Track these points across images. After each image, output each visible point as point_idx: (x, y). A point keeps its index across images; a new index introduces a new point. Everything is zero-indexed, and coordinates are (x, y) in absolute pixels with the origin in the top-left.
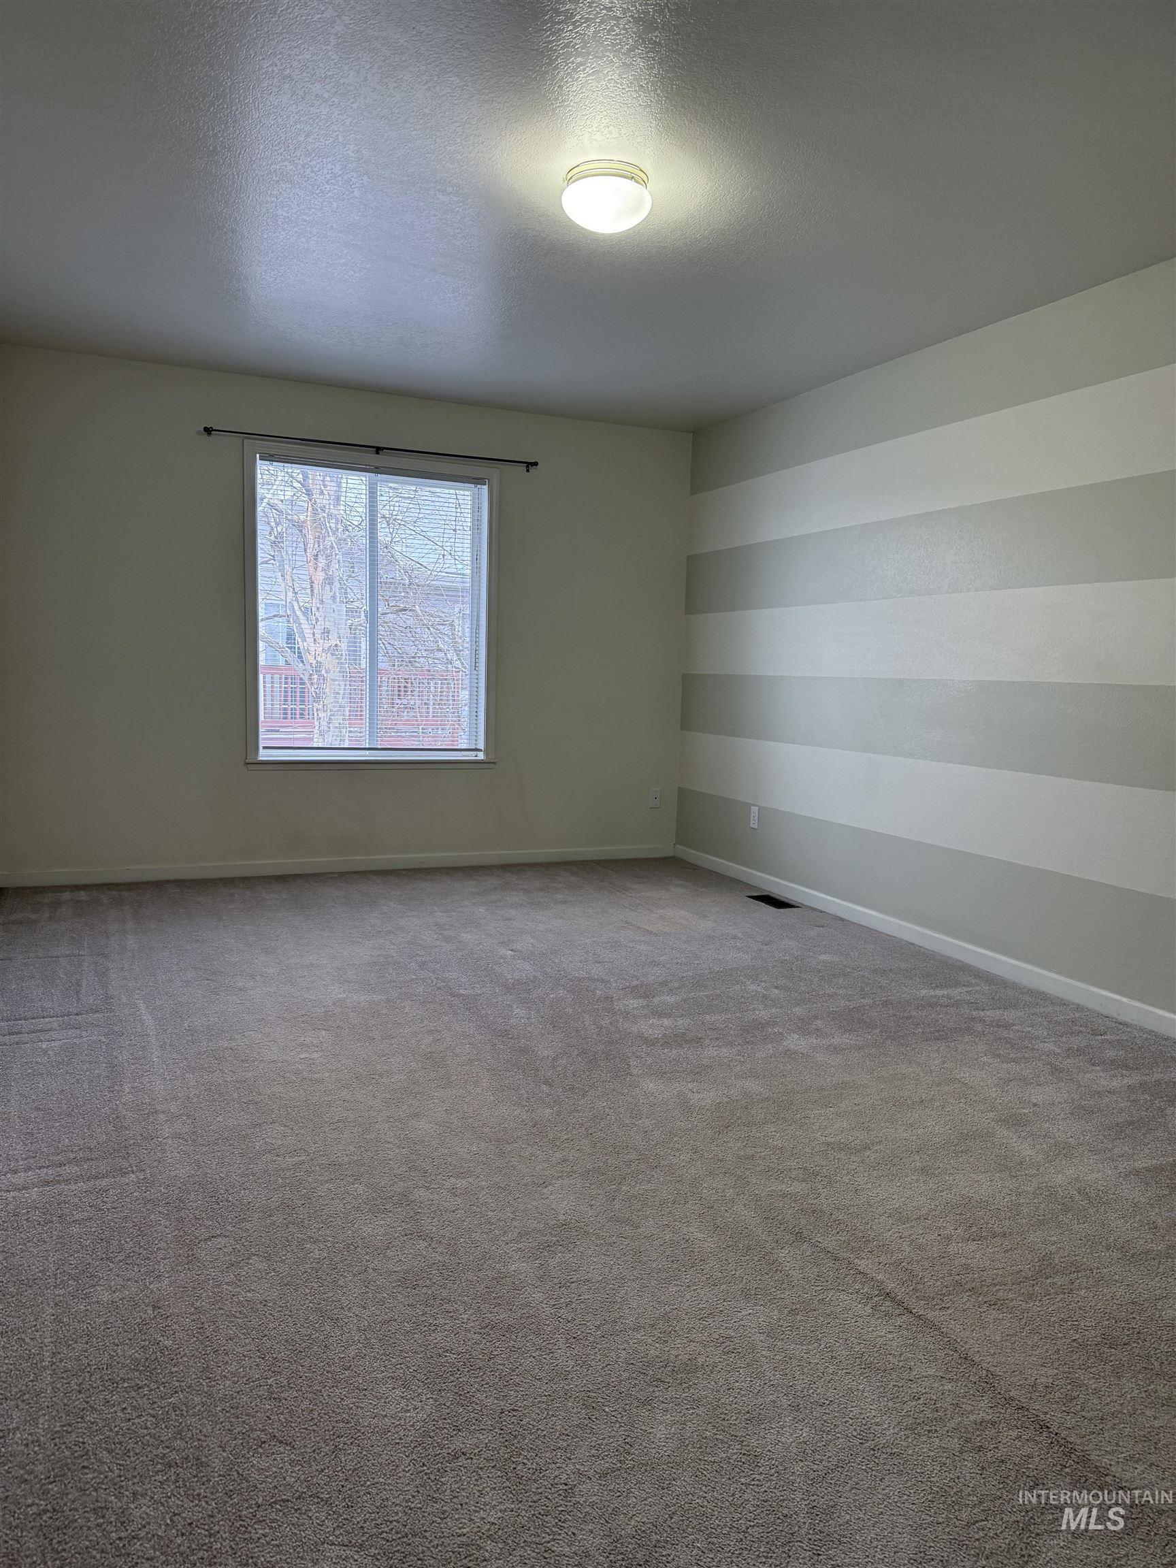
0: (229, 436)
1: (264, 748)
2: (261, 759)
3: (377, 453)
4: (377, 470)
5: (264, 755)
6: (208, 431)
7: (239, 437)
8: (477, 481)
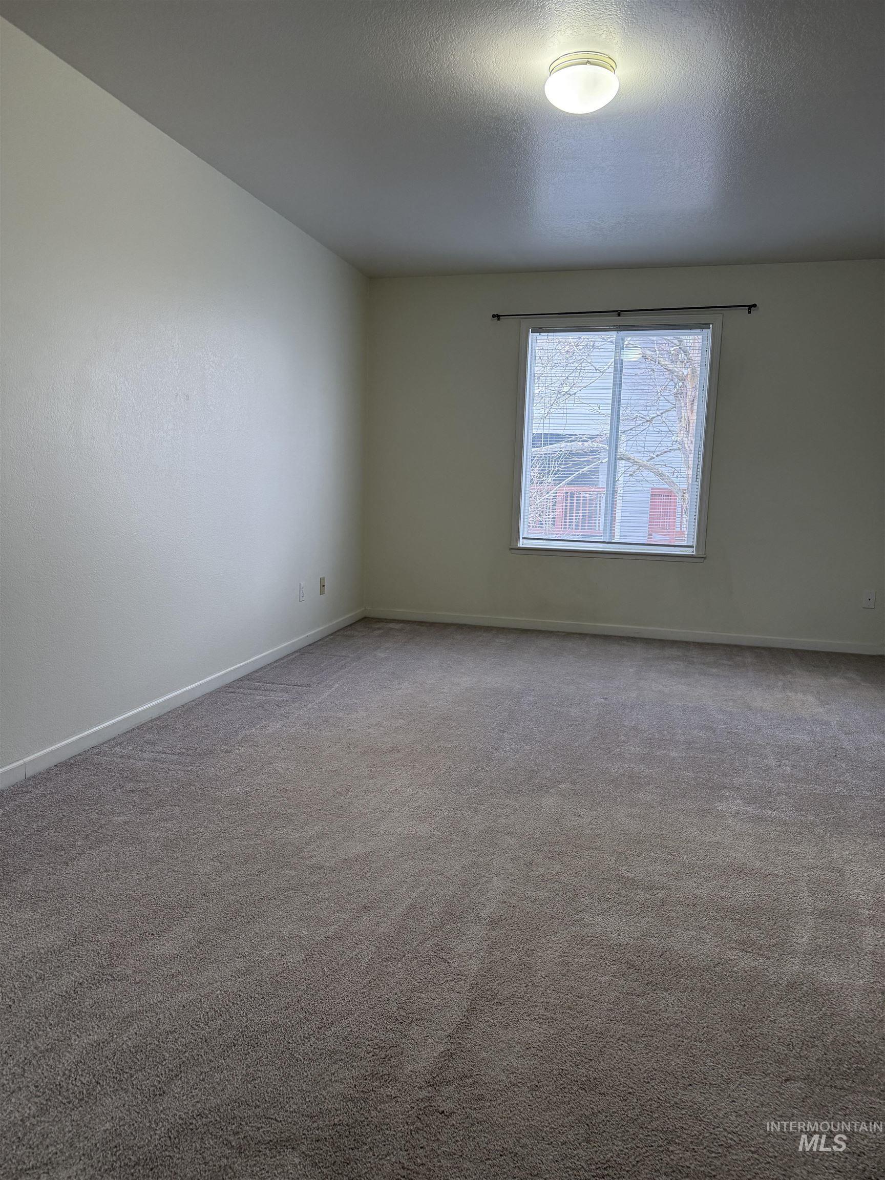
0: (513, 318)
1: (523, 538)
2: (521, 546)
3: (619, 315)
4: (619, 328)
5: (522, 544)
6: (497, 317)
7: (518, 318)
8: (702, 326)
